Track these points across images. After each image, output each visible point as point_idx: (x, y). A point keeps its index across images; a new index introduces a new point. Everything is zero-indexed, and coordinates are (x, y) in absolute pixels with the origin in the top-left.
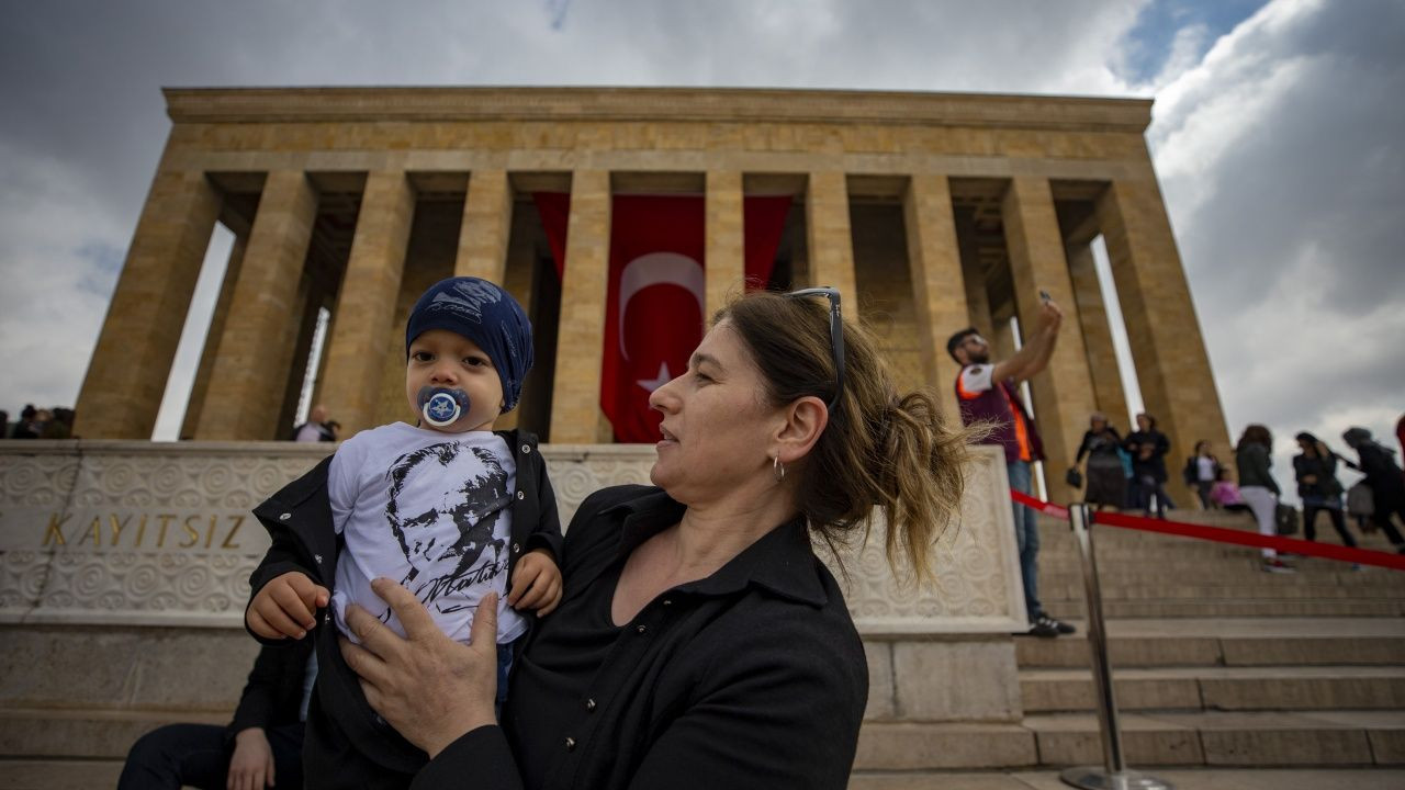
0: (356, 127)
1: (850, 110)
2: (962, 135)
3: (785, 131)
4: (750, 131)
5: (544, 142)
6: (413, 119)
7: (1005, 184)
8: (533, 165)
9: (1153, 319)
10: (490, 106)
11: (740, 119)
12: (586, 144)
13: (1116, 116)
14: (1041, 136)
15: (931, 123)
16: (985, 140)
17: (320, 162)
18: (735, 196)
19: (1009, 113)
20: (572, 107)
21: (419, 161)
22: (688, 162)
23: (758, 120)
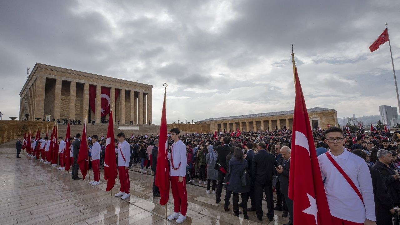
0: (68, 74)
1: (126, 83)
2: (136, 87)
3: (120, 84)
4: (116, 83)
5: (94, 81)
6: (76, 75)
7: (139, 92)
8: (93, 84)
9: (149, 107)
10: (87, 75)
11: (115, 82)
12: (99, 82)
13: (150, 87)
14: (143, 88)
15: (134, 85)
16: (138, 88)
17: (64, 79)
18: (114, 91)
19: (141, 85)
20: (97, 77)
21: (78, 81)
22: (109, 86)
23: (117, 82)
